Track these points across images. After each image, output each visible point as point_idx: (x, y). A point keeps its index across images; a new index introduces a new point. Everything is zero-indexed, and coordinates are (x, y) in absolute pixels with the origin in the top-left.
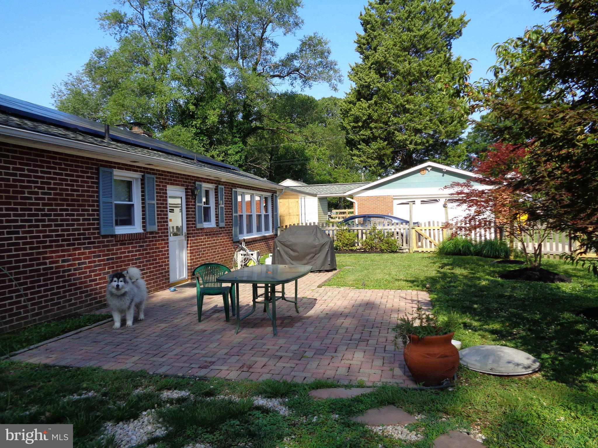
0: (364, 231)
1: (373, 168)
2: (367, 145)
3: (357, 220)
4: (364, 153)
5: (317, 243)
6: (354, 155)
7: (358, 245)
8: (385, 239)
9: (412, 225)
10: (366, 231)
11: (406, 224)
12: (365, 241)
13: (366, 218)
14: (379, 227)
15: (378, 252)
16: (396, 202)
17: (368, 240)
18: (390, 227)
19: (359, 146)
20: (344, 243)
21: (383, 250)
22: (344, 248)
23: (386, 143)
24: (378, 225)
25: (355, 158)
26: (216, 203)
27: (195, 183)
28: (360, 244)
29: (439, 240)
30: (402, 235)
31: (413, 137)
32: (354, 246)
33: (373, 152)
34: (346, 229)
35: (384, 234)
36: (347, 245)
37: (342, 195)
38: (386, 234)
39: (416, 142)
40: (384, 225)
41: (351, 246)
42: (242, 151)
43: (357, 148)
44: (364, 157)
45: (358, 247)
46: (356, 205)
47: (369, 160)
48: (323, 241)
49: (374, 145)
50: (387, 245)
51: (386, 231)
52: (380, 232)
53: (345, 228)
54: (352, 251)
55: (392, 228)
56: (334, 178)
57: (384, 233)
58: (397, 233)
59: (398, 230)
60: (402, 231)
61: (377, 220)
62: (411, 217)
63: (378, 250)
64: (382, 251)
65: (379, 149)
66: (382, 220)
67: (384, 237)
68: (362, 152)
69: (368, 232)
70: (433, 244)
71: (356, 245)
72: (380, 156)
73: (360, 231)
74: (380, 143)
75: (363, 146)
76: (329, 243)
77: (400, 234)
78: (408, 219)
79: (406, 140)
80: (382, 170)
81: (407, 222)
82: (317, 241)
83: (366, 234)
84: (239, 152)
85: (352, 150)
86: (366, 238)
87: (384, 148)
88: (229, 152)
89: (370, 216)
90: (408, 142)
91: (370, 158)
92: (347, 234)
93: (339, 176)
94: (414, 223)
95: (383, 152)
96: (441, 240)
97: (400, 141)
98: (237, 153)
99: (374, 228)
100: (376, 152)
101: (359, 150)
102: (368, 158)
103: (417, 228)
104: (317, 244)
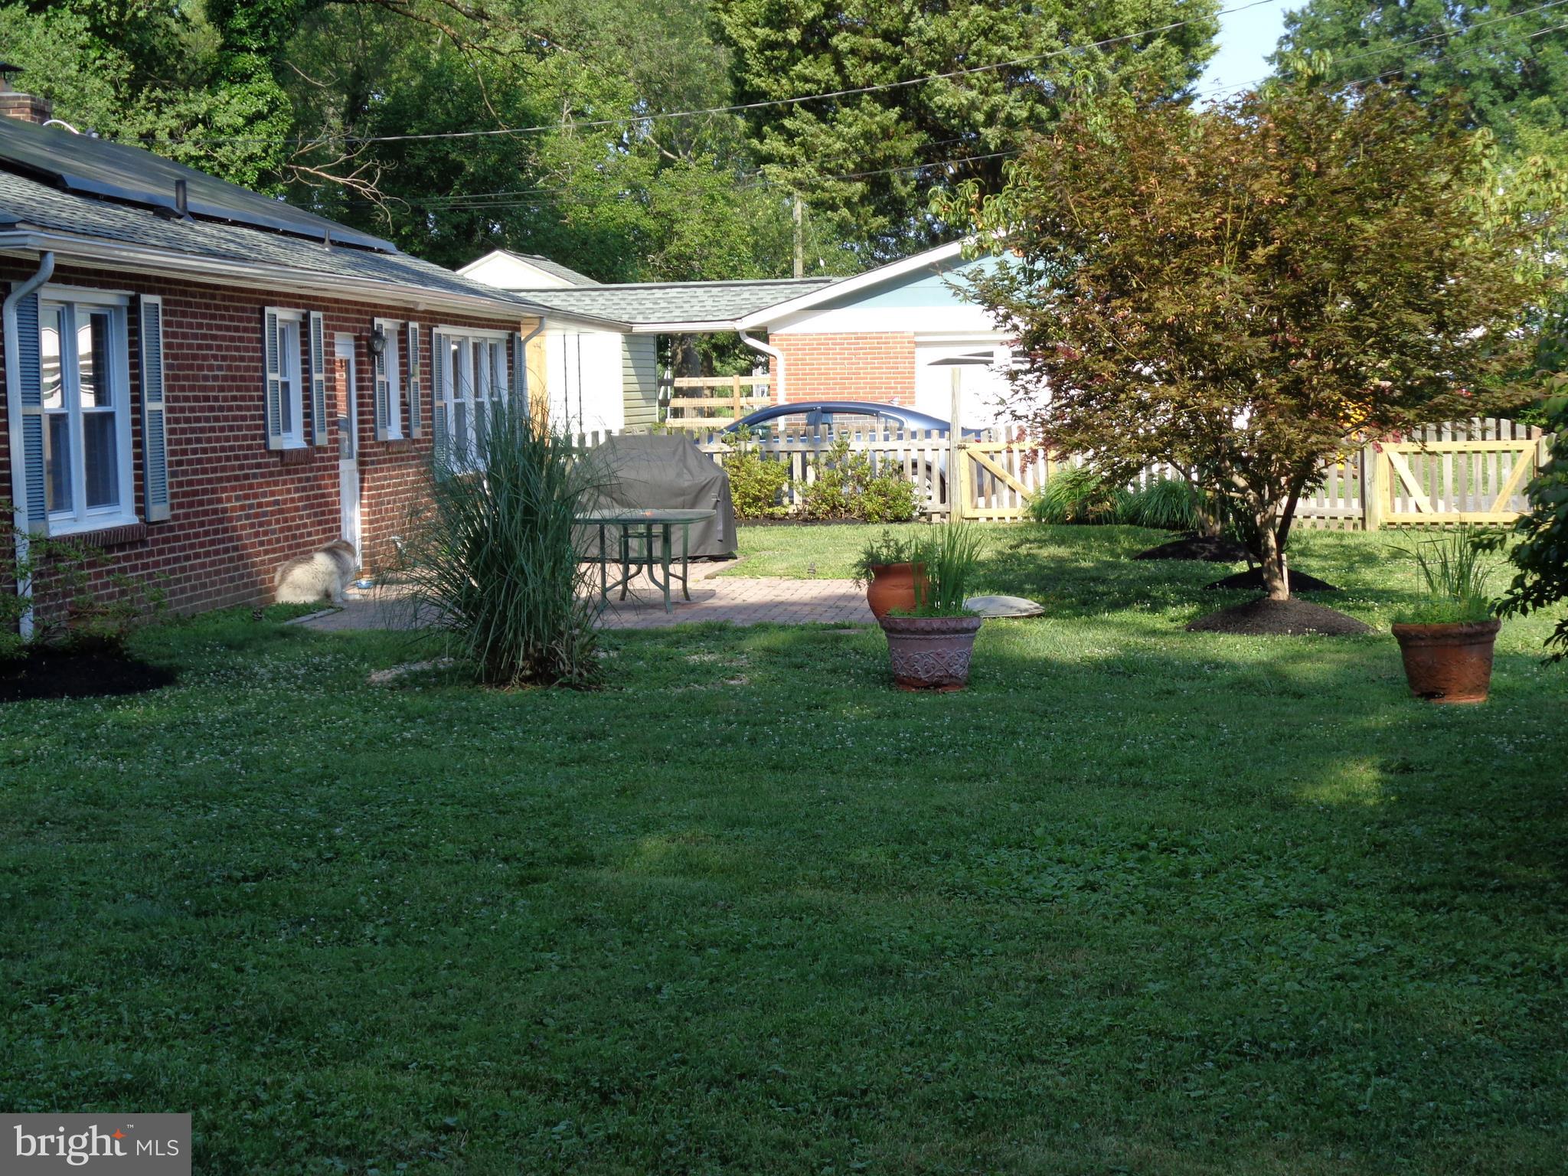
0: (810, 457)
1: (844, 212)
2: (822, 117)
3: (782, 422)
4: (809, 151)
5: (686, 482)
6: (768, 159)
7: (792, 502)
8: (877, 481)
9: (957, 437)
10: (817, 457)
11: (942, 435)
12: (815, 488)
13: (820, 413)
14: (857, 445)
15: (853, 521)
16: (924, 356)
17: (823, 485)
18: (893, 444)
19: (788, 123)
20: (747, 495)
21: (870, 515)
22: (748, 510)
23: (894, 113)
24: (853, 436)
25: (772, 169)
26: (402, 372)
27: (372, 322)
28: (797, 499)
29: (1035, 483)
30: (929, 468)
31: (996, 99)
32: (779, 503)
33: (845, 151)
34: (754, 451)
35: (872, 467)
36: (757, 499)
37: (727, 326)
38: (879, 466)
39: (1009, 116)
40: (873, 438)
41: (770, 505)
42: (271, 111)
43: (781, 129)
44: (810, 169)
45: (792, 509)
46: (780, 365)
47: (830, 183)
48: (703, 478)
49: (853, 123)
50: (881, 500)
51: (878, 456)
52: (861, 458)
53: (750, 448)
54: (772, 519)
55: (902, 450)
56: (659, 215)
57: (873, 462)
58: (915, 465)
59: (914, 455)
60: (929, 456)
61: (852, 421)
62: (954, 411)
63: (856, 513)
64: (866, 518)
65: (868, 136)
66: (867, 421)
67: (874, 477)
68: (802, 144)
69: (823, 460)
70: (1018, 495)
71: (786, 501)
72: (874, 164)
73: (797, 459)
74: (872, 115)
75: (801, 122)
76: (719, 483)
77: (921, 467)
78: (947, 418)
79: (973, 106)
80: (881, 220)
81: (944, 428)
82: (687, 476)
83: (816, 464)
84: (259, 116)
85: (762, 138)
86: (817, 478)
87: (886, 135)
88: (220, 120)
89: (829, 410)
90: (980, 117)
91: (830, 171)
92: (756, 465)
93: (687, 206)
94: (965, 432)
95: (883, 148)
96: (1042, 483)
97: (948, 111)
98: (251, 120)
99: (843, 448)
100: (856, 150)
101: (790, 136)
102: (822, 170)
103: (974, 448)
104: (686, 484)
